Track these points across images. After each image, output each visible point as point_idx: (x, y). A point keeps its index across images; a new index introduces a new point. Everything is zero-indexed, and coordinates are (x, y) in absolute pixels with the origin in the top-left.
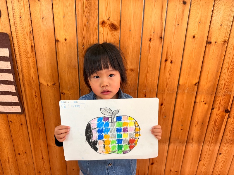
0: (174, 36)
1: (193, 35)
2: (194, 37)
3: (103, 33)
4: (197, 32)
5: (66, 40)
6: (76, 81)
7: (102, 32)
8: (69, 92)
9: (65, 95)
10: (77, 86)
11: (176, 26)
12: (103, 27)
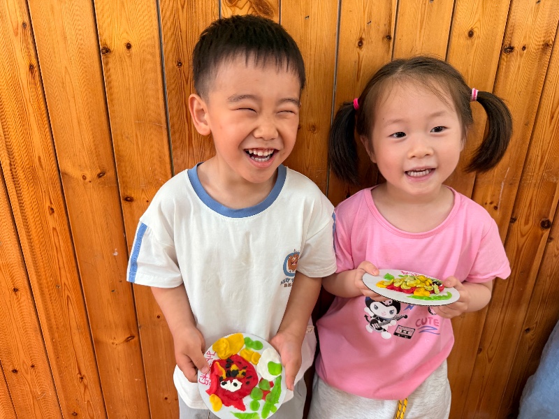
5: (129, 46)
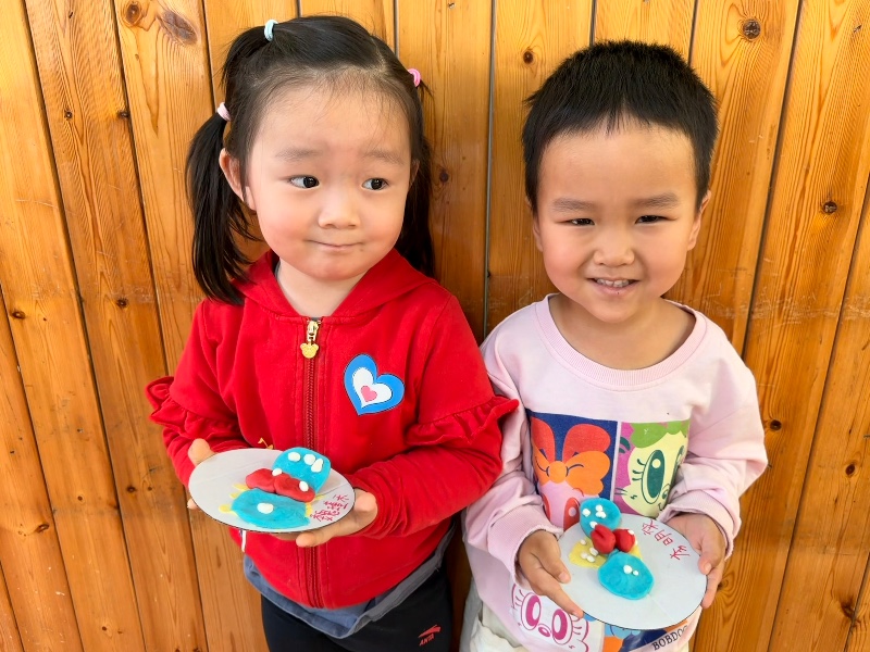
0: (438, 56)
1: (525, 49)
2: (528, 58)
3: (137, 56)
4: (539, 34)
6: (58, 261)
7: (134, 52)
8: (38, 311)
9: (26, 321)
10: (65, 281)
11: (440, 11)
12: (135, 30)
